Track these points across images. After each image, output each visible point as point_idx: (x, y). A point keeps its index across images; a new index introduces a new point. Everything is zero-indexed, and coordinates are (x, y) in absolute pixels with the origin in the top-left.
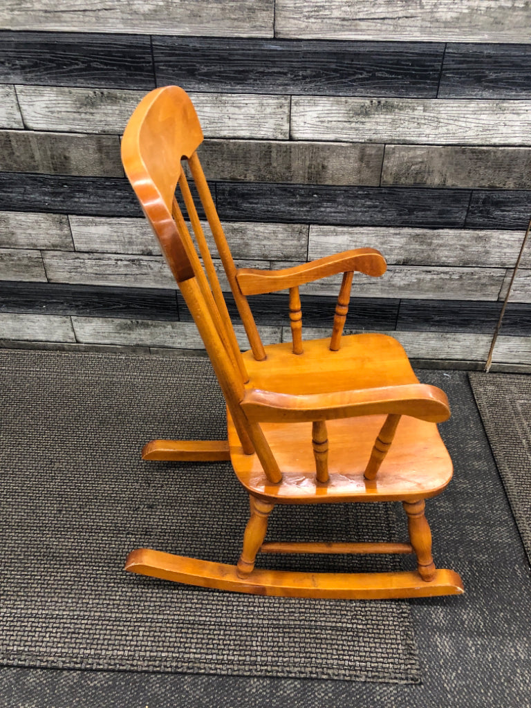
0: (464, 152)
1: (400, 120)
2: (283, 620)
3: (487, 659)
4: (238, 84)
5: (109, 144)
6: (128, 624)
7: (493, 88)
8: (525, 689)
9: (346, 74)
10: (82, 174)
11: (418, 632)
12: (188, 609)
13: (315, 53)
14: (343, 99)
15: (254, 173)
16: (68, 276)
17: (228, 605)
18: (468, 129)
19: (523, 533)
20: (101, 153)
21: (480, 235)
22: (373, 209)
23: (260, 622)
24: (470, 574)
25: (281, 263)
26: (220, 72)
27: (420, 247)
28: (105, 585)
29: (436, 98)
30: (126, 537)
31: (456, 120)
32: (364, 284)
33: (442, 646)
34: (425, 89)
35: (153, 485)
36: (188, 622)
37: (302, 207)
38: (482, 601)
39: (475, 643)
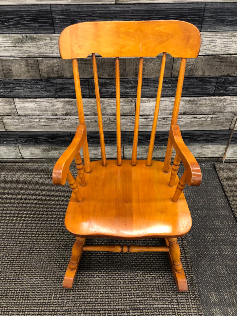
0: (214, 58)
2: (137, 305)
5: (32, 62)
6: (59, 313)
7: (230, 25)
10: (19, 78)
11: (204, 307)
12: (89, 302)
13: (138, 11)
15: (107, 74)
16: (16, 128)
17: (109, 299)
18: (216, 47)
20: (28, 67)
21: (221, 99)
22: (168, 89)
23: (125, 307)
24: (226, 272)
27: (192, 106)
28: (46, 292)
30: (55, 264)
31: (211, 42)
32: (164, 125)
33: (216, 313)
35: (66, 234)
36: (89, 310)
37: (132, 89)
38: (233, 287)
39: (232, 310)
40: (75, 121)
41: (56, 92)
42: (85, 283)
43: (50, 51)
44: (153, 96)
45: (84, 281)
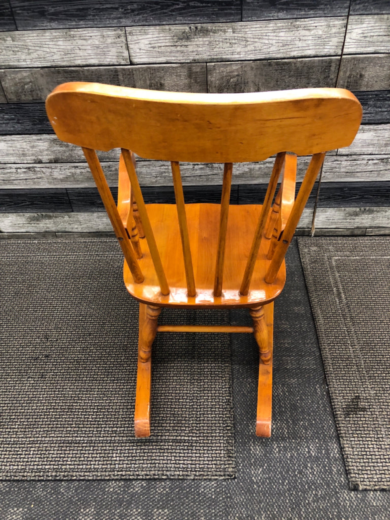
0: (270, 65)
1: (216, 41)
3: (287, 457)
4: (82, 20)
6: (23, 446)
7: (287, 10)
8: (313, 479)
9: (165, 5)
11: (237, 440)
12: (68, 432)
14: (167, 27)
17: (98, 428)
18: (270, 45)
19: (325, 361)
23: (121, 439)
24: (281, 394)
26: (65, 11)
28: (8, 418)
29: (242, 21)
30: (27, 380)
32: (209, 175)
33: (254, 449)
34: (231, 14)
35: (50, 339)
36: (67, 442)
38: (288, 414)
39: (279, 445)
40: (70, 171)
41: (35, 125)
42: (67, 407)
43: (13, 58)
45: (67, 404)
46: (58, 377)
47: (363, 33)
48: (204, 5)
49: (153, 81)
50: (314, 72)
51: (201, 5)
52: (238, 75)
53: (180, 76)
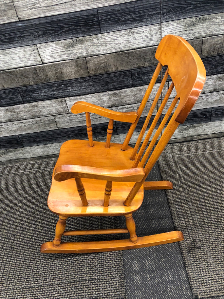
0: (121, 54)
1: (88, 46)
2: (68, 279)
3: (155, 283)
4: (11, 44)
6: (2, 292)
7: (125, 24)
8: (172, 295)
9: (57, 30)
11: (126, 275)
12: (28, 281)
13: (40, 24)
14: (60, 42)
15: (33, 81)
17: (45, 277)
18: (120, 44)
21: (141, 88)
22: (90, 86)
23: (58, 282)
25: (58, 116)
29: (101, 33)
30: (3, 252)
31: (113, 41)
32: (98, 118)
33: (136, 280)
34: (94, 31)
35: (16, 225)
36: (27, 287)
37: (58, 91)
38: (155, 255)
39: (151, 276)
40: (18, 125)
42: (26, 266)
44: (79, 94)
45: (26, 264)
46: (20, 247)
47: (171, 31)
48: (78, 27)
49: (57, 71)
50: (147, 55)
51: (77, 28)
52: (104, 62)
53: (72, 66)
